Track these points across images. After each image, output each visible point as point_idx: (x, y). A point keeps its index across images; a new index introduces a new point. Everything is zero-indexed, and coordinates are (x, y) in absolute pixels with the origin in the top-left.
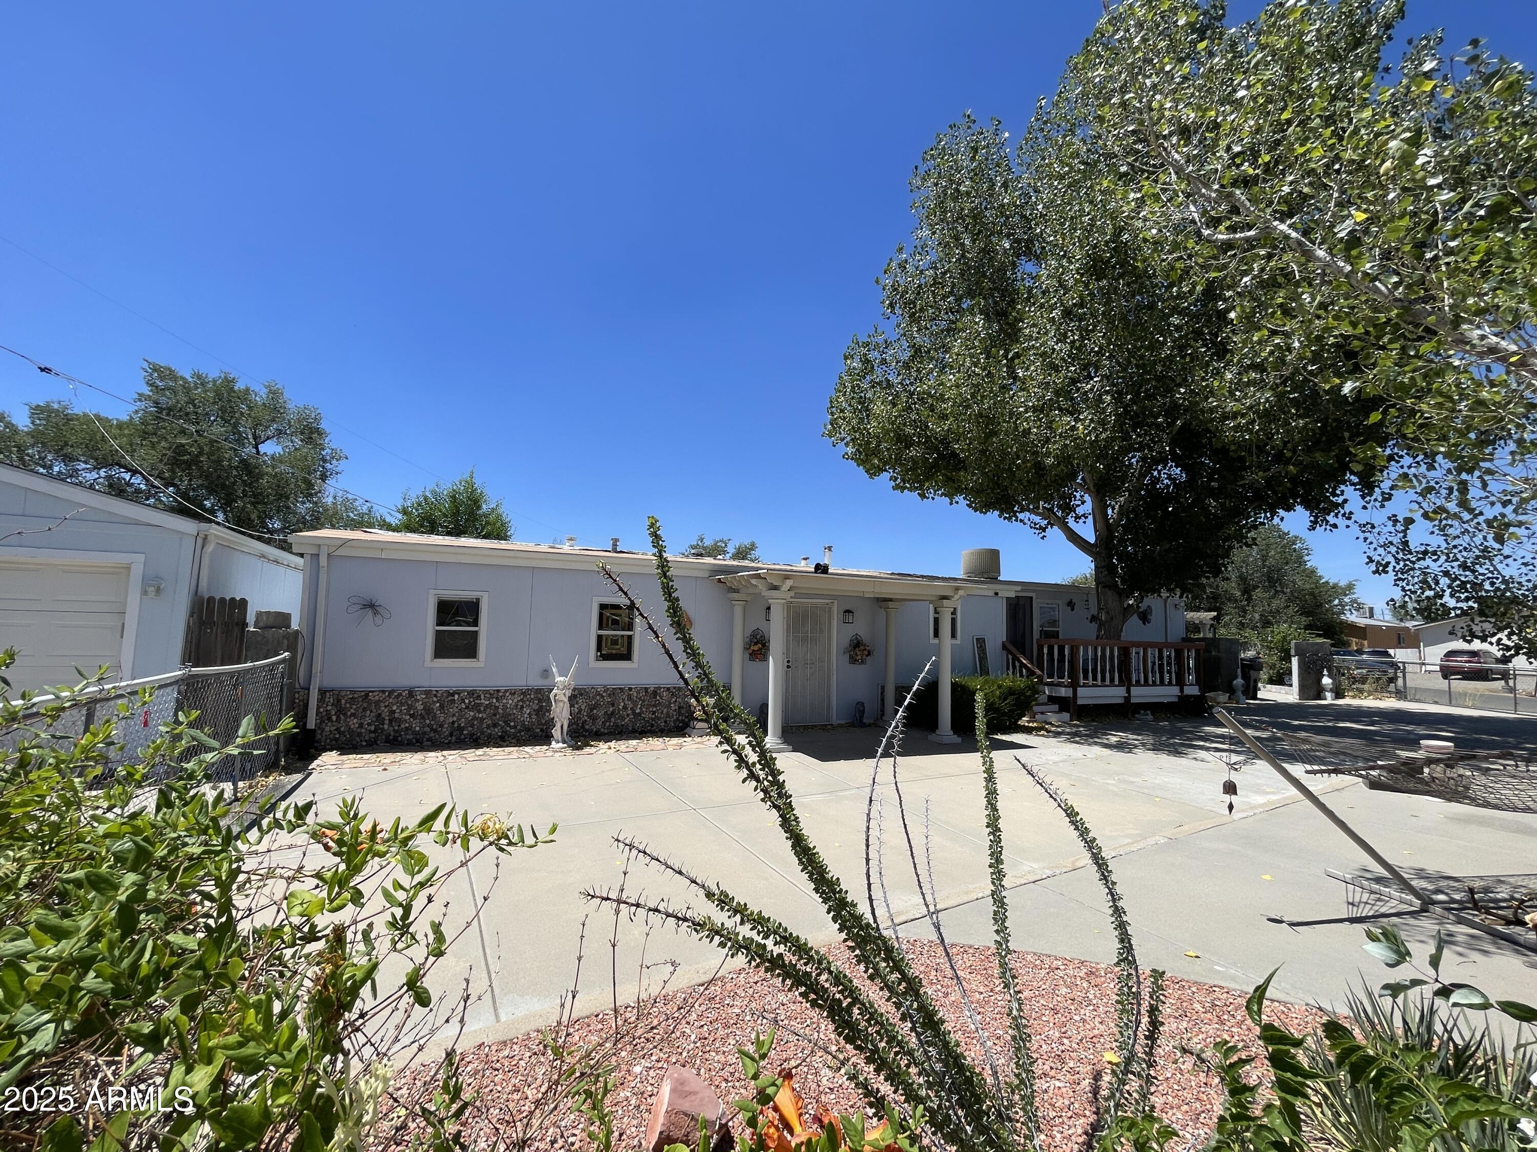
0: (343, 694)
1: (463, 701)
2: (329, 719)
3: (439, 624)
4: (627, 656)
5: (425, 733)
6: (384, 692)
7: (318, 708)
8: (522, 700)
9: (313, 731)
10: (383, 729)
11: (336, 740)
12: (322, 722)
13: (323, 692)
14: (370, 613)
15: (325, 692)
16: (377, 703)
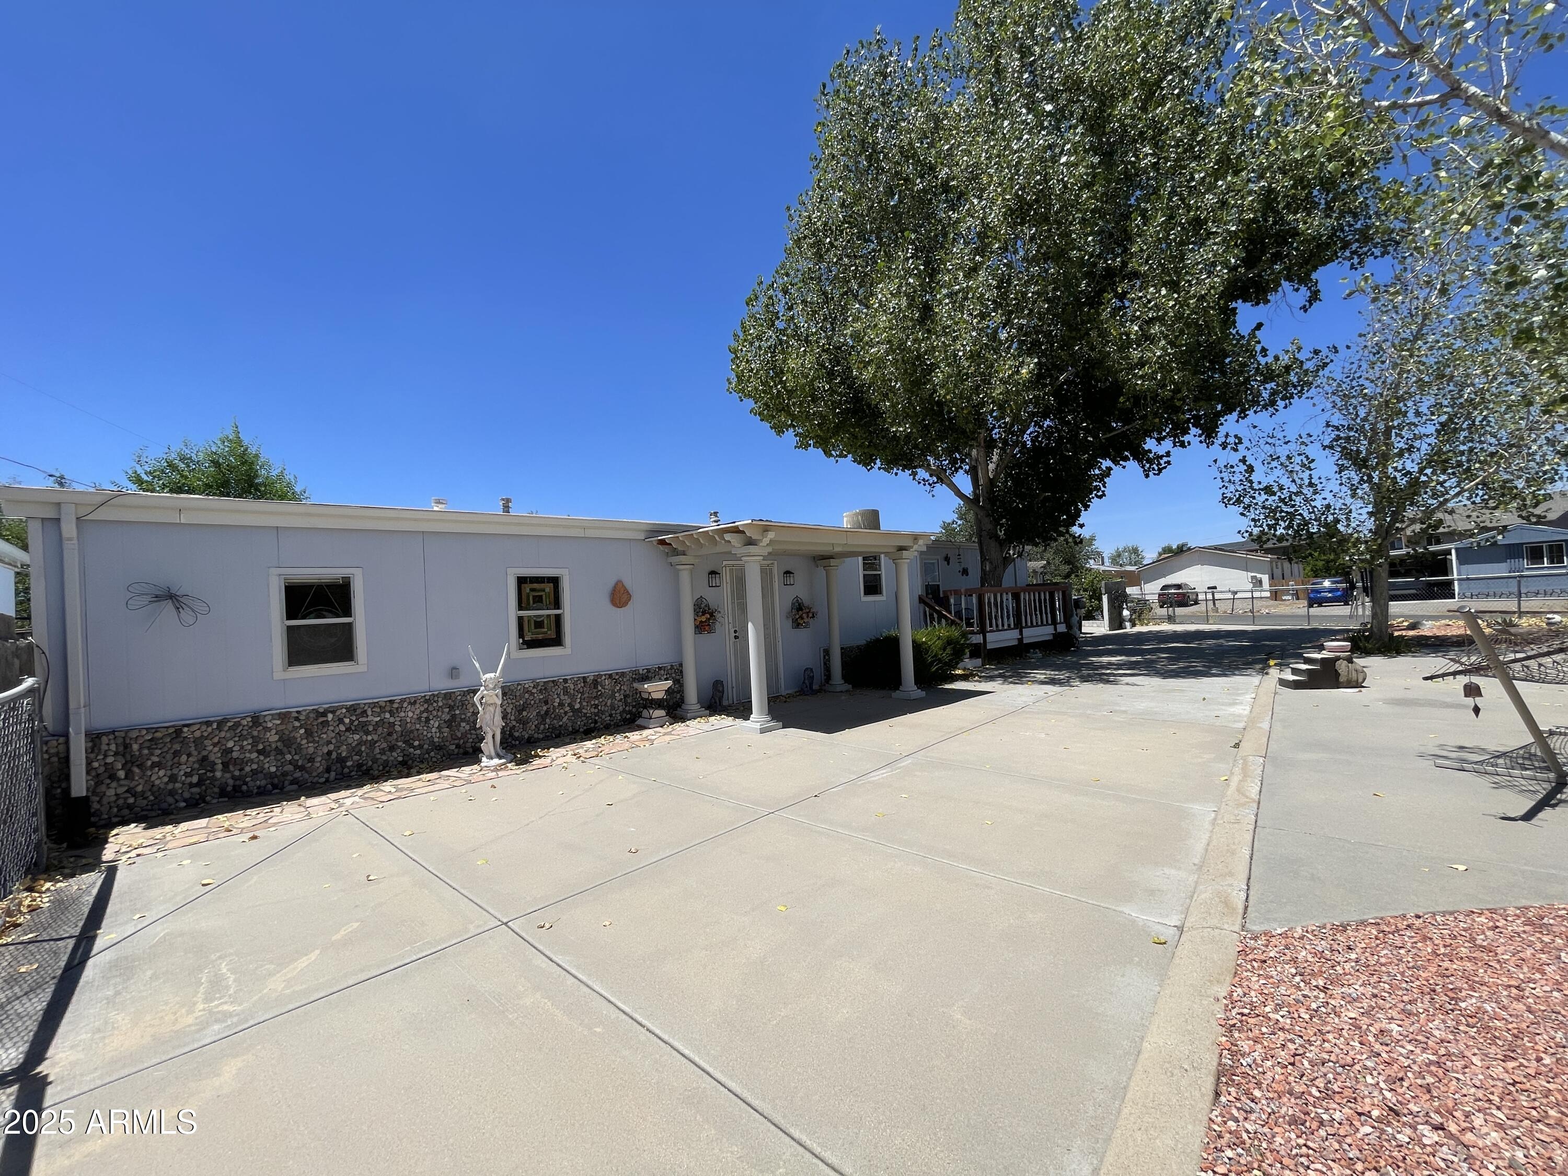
0: (134, 734)
1: (341, 721)
2: (113, 777)
3: (290, 616)
4: (557, 641)
5: (285, 774)
6: (208, 723)
7: (89, 763)
8: (426, 710)
9: (84, 801)
10: (214, 778)
11: (130, 807)
12: (98, 783)
13: (94, 738)
14: (169, 606)
15: (99, 736)
16: (198, 742)
